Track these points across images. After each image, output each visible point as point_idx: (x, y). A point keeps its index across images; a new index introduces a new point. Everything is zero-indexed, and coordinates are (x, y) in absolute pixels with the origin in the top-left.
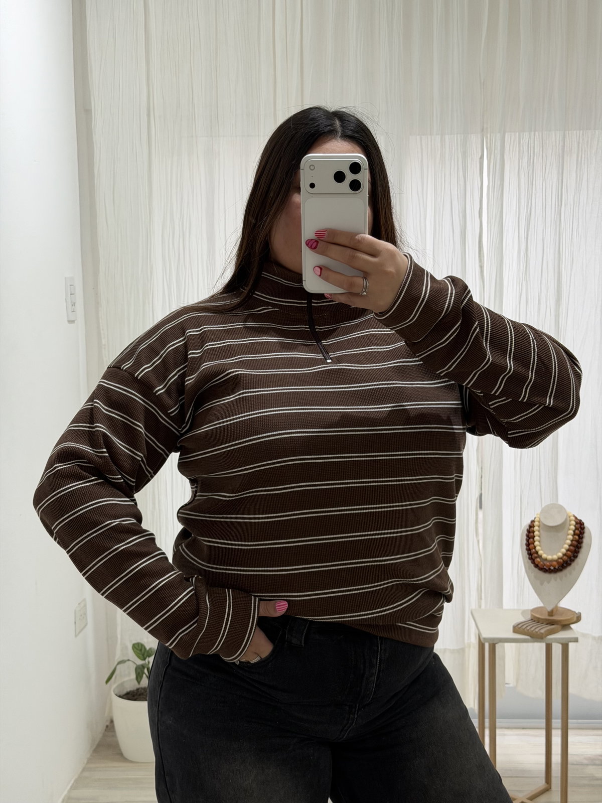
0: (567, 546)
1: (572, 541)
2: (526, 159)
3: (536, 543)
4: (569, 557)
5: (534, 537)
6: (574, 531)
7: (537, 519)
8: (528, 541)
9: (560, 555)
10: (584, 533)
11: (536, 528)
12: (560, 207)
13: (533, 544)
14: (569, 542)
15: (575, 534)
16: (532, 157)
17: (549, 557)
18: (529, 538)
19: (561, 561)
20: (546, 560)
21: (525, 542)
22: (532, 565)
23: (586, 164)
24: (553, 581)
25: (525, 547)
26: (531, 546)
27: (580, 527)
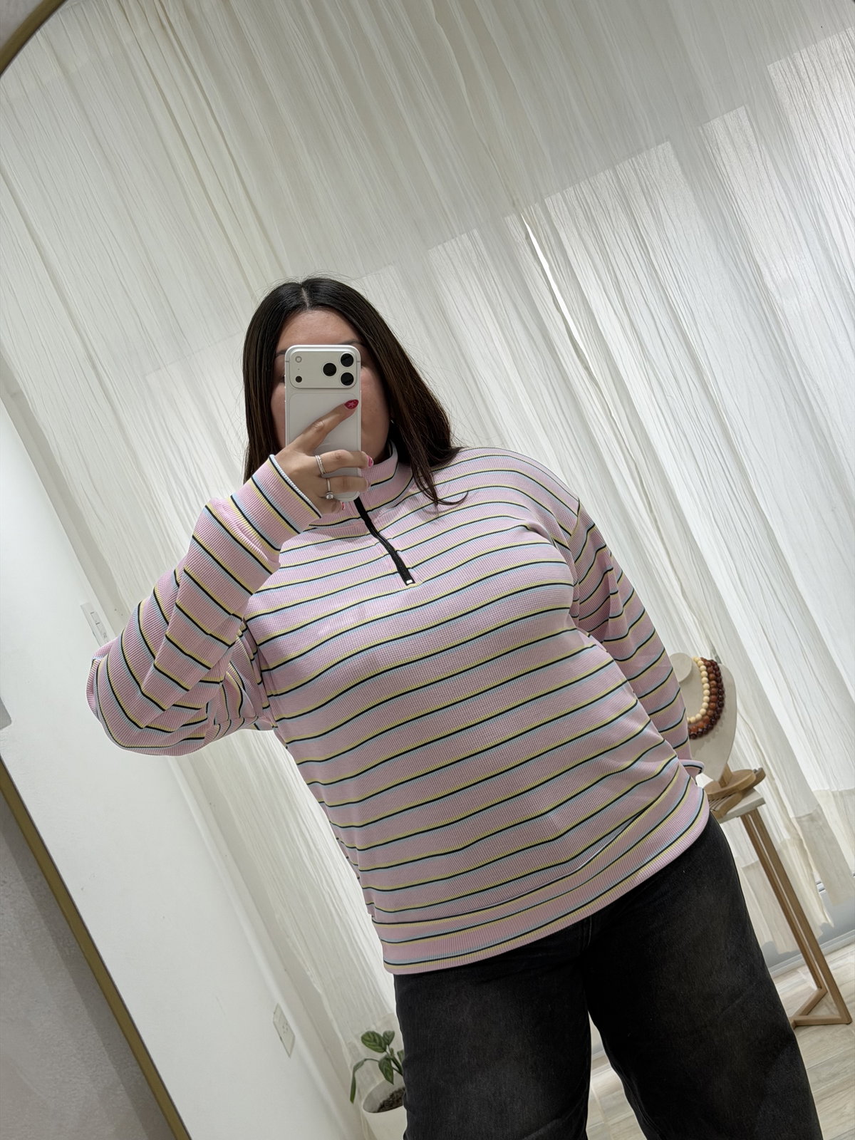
0: (707, 698)
1: (710, 689)
4: (715, 709)
6: (708, 677)
9: (703, 711)
14: (707, 692)
15: (710, 680)
16: (588, 211)
17: (693, 719)
19: (707, 717)
24: (708, 744)
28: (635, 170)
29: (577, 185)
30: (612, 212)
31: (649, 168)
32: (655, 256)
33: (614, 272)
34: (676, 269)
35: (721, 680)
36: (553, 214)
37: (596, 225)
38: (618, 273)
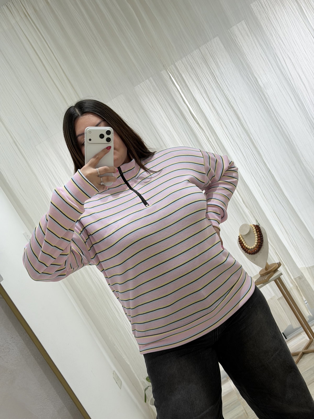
0: (257, 239)
1: (257, 235)
2: (189, 68)
3: (245, 244)
4: (260, 243)
5: (242, 242)
6: (256, 231)
7: (240, 234)
8: (241, 245)
9: (256, 244)
10: (260, 229)
11: (241, 238)
12: (215, 79)
13: (244, 245)
14: (256, 237)
15: (257, 232)
16: (191, 65)
17: (252, 247)
18: (241, 244)
19: (257, 246)
20: (252, 249)
21: (240, 246)
22: (248, 254)
23: (216, 56)
24: (259, 256)
25: (241, 249)
26: (244, 247)
27: (258, 228)
28: (207, 48)
29: (186, 57)
30: (200, 65)
31: (212, 47)
32: (218, 79)
33: (204, 87)
34: (226, 83)
35: (261, 232)
36: (179, 68)
37: (195, 71)
38: (205, 87)
